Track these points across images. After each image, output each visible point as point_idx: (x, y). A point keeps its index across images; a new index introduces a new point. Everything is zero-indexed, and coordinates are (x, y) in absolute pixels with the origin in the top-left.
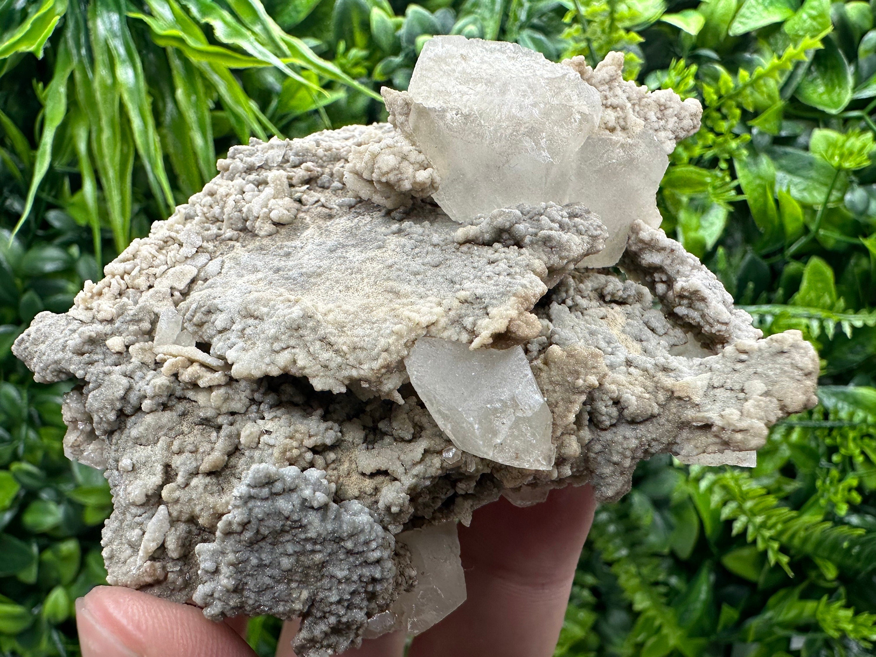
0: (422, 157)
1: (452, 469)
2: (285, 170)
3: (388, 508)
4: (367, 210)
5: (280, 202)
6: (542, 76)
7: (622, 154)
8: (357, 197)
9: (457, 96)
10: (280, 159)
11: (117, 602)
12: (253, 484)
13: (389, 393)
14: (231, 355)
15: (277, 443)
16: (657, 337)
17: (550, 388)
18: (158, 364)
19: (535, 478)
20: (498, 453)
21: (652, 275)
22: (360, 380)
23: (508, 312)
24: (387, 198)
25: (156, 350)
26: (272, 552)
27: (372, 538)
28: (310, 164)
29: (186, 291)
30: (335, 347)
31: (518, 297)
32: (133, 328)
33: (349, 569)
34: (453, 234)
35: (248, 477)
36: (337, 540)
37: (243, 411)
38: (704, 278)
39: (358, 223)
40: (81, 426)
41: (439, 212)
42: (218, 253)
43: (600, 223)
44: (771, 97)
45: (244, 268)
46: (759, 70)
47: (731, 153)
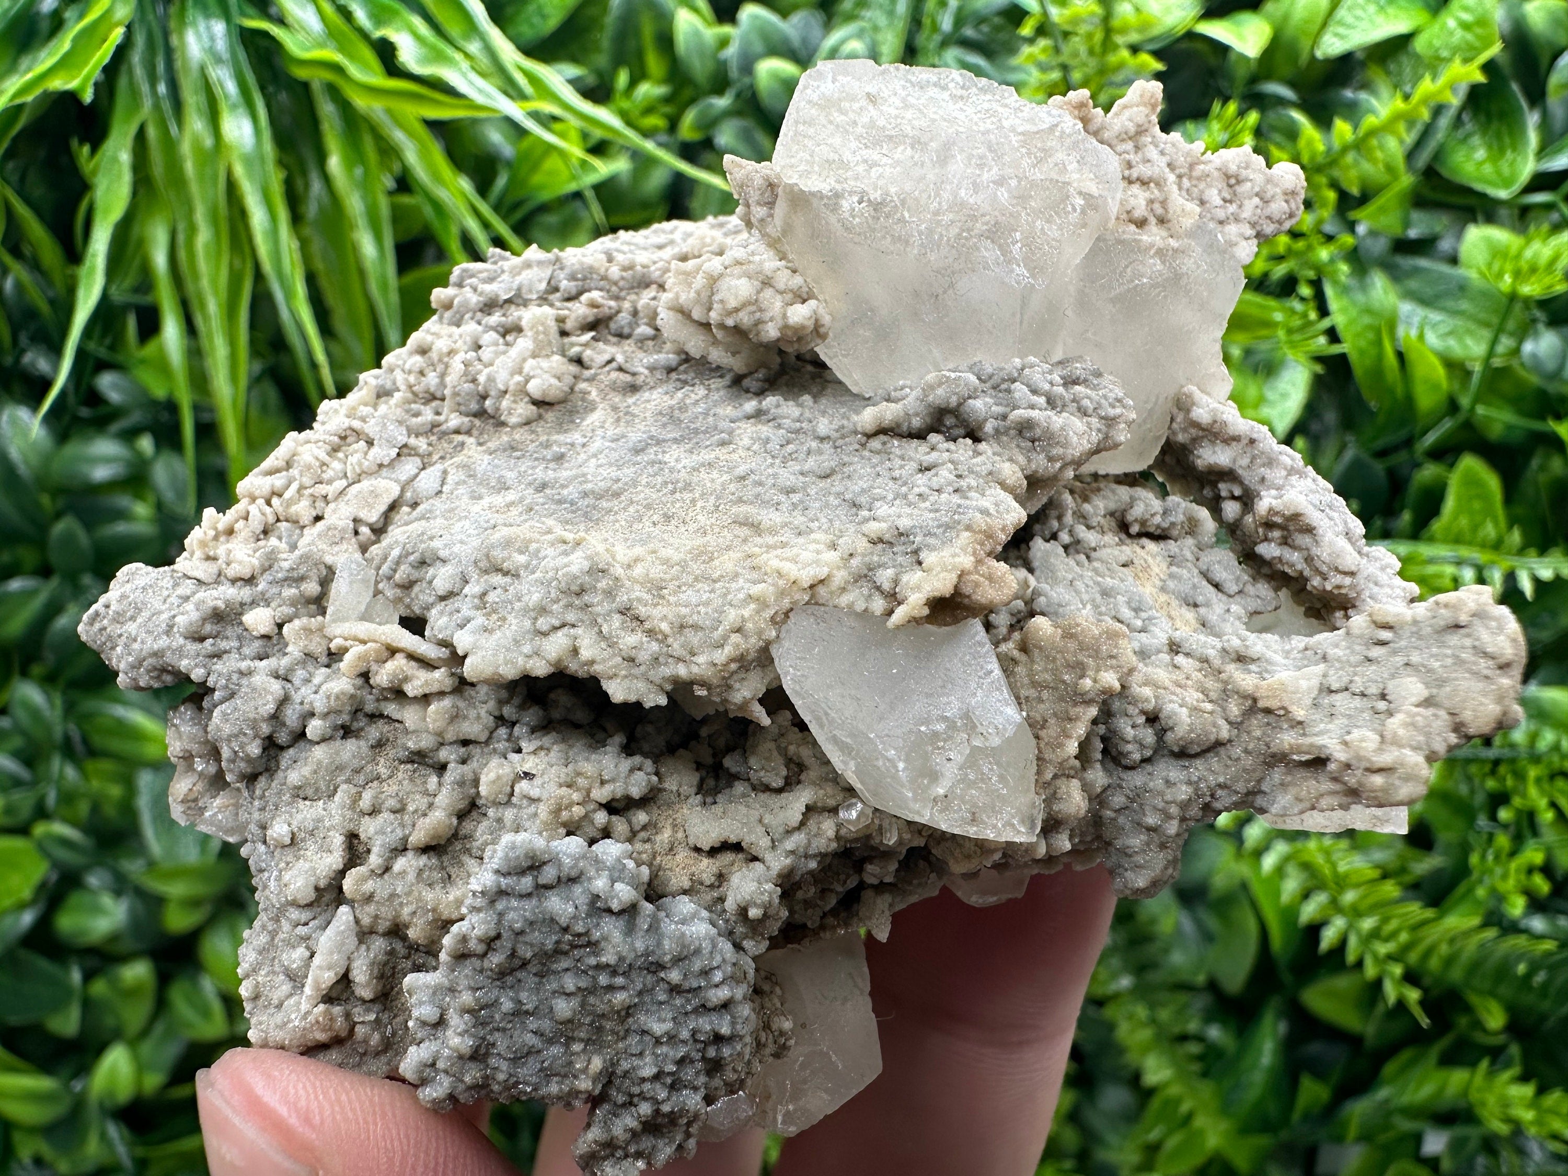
0: (798, 280)
1: (856, 840)
2: (552, 305)
3: (743, 911)
4: (700, 375)
5: (545, 364)
6: (1013, 129)
7: (1159, 267)
8: (681, 351)
9: (861, 169)
10: (543, 286)
11: (269, 1077)
12: (505, 869)
13: (746, 703)
14: (462, 641)
15: (545, 796)
16: (1224, 598)
17: (1032, 693)
18: (334, 657)
19: (1005, 855)
20: (941, 811)
21: (1214, 485)
22: (692, 683)
23: (957, 560)
24: (734, 354)
25: (329, 631)
26: (538, 990)
27: (715, 964)
28: (596, 295)
29: (380, 525)
30: (647, 625)
31: (974, 531)
32: (290, 592)
33: (674, 1019)
34: (855, 418)
35: (496, 856)
36: (653, 968)
37: (483, 738)
38: (1311, 491)
39: (683, 400)
40: (199, 765)
41: (829, 378)
42: (435, 457)
43: (1121, 395)
44: (1390, 168)
45: (482, 483)
46: (1370, 121)
47: (1320, 269)
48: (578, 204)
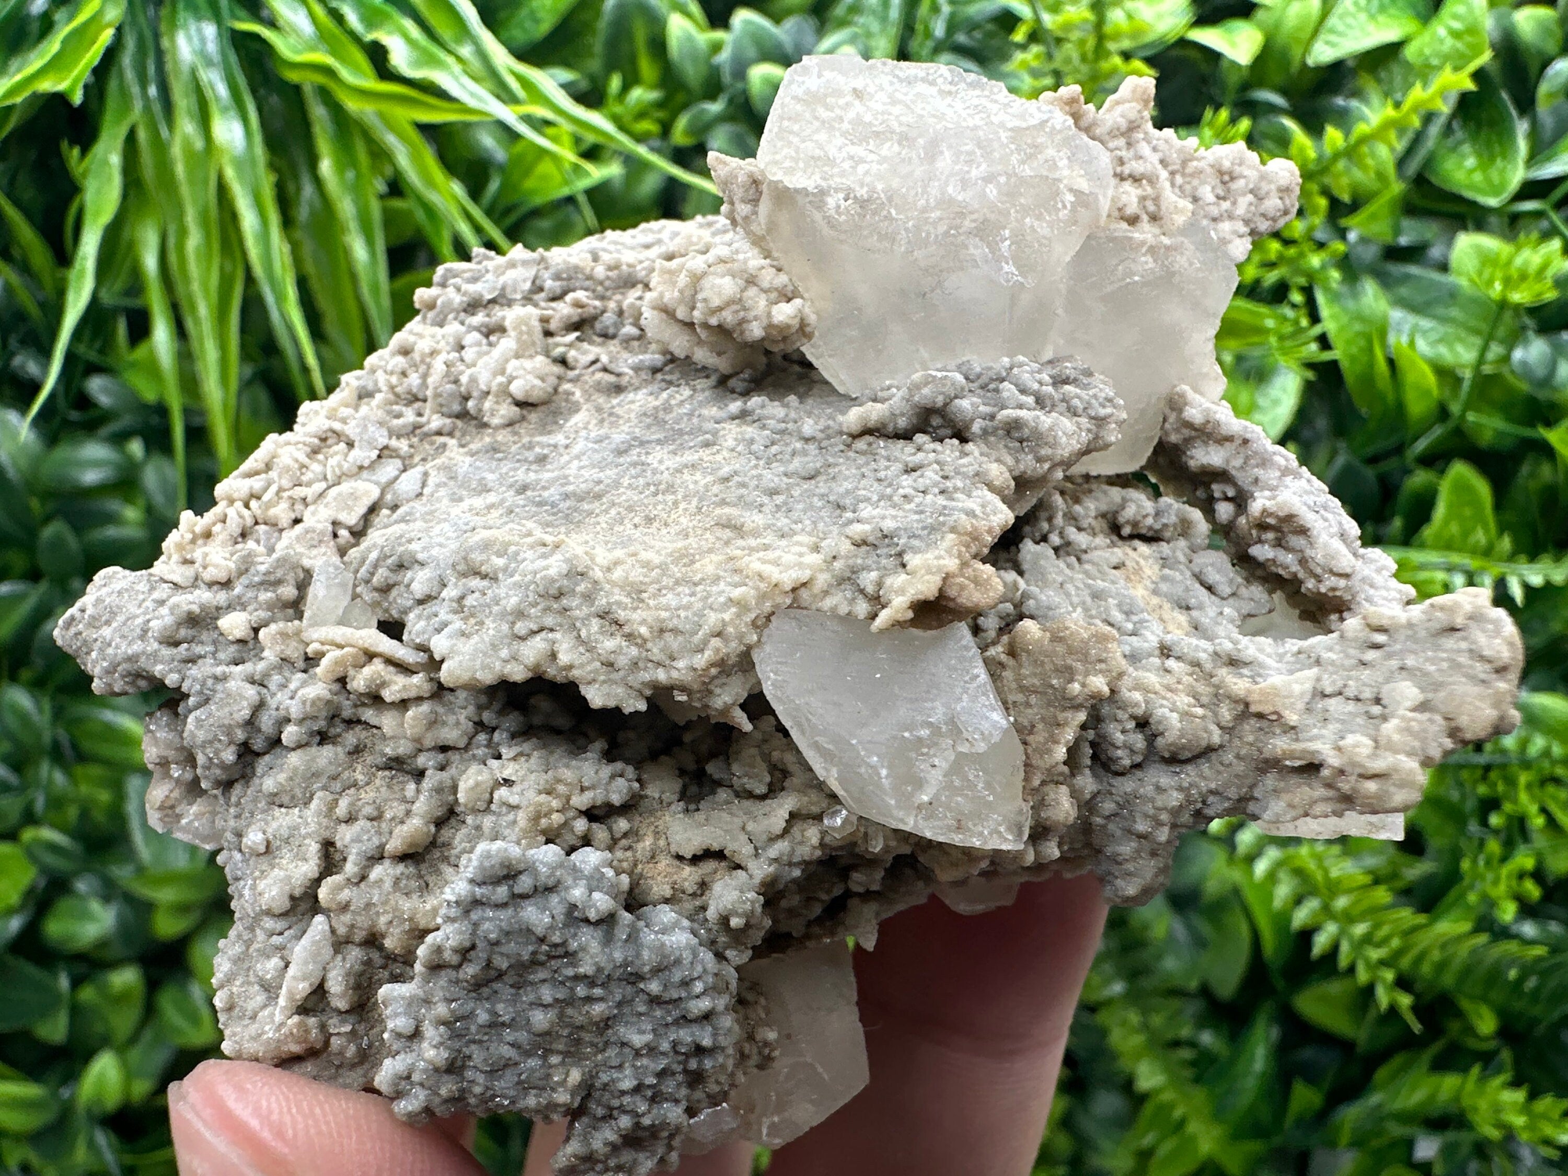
0: (783, 279)
1: (841, 848)
2: (536, 305)
3: (724, 920)
4: (685, 376)
5: (528, 364)
6: (1002, 125)
7: (1151, 265)
8: (666, 352)
9: (846, 165)
10: (527, 286)
11: (241, 1090)
12: (479, 879)
13: (726, 710)
14: (439, 645)
15: (524, 803)
16: (1217, 600)
17: (1020, 698)
18: (311, 661)
19: (992, 863)
20: (926, 819)
21: (1207, 486)
22: (672, 688)
23: (942, 562)
24: (719, 354)
25: (305, 636)
26: (515, 1001)
27: (696, 975)
28: (581, 295)
29: (360, 528)
30: (627, 629)
31: (959, 533)
32: (266, 596)
33: (654, 1030)
34: (840, 418)
35: (470, 865)
36: (632, 979)
37: (461, 744)
38: (1306, 492)
39: (667, 401)
40: (176, 771)
41: (816, 378)
42: (417, 459)
43: (1111, 394)
44: (1381, 176)
45: (464, 485)
46: (1361, 129)
47: (1311, 276)
48: (571, 208)
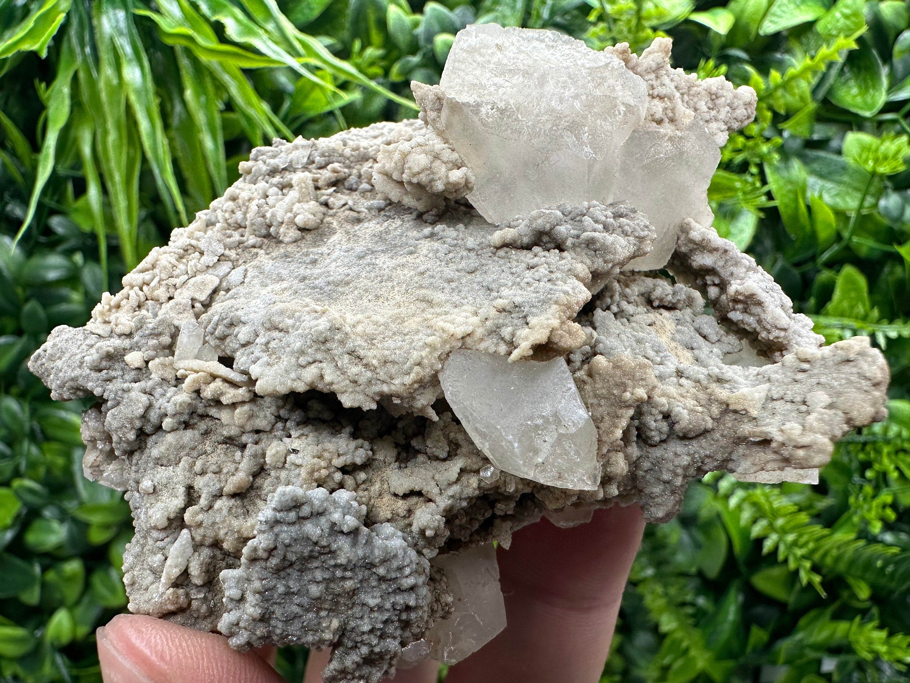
0: (455, 156)
1: (490, 489)
2: (310, 172)
3: (422, 532)
4: (398, 213)
5: (306, 206)
6: (583, 65)
7: (670, 148)
8: (386, 199)
9: (492, 89)
10: (305, 160)
11: (139, 632)
12: (279, 508)
13: (424, 408)
14: (255, 370)
15: (305, 464)
16: (709, 344)
17: (595, 401)
18: (179, 380)
19: (579, 498)
20: (541, 472)
21: (703, 278)
22: (391, 396)
23: (550, 321)
24: (418, 199)
25: (176, 366)
26: (300, 580)
27: (406, 564)
28: (336, 165)
29: (207, 302)
30: (364, 361)
31: (559, 305)
32: (153, 342)
33: (381, 596)
34: (489, 237)
35: (274, 500)
36: (368, 566)
37: (268, 429)
38: (761, 281)
39: (387, 227)
40: (100, 445)
41: (474, 214)
42: (241, 262)
43: (648, 223)
44: (802, 99)
45: (268, 277)
46: (791, 71)
47: (762, 157)
48: (331, 118)
